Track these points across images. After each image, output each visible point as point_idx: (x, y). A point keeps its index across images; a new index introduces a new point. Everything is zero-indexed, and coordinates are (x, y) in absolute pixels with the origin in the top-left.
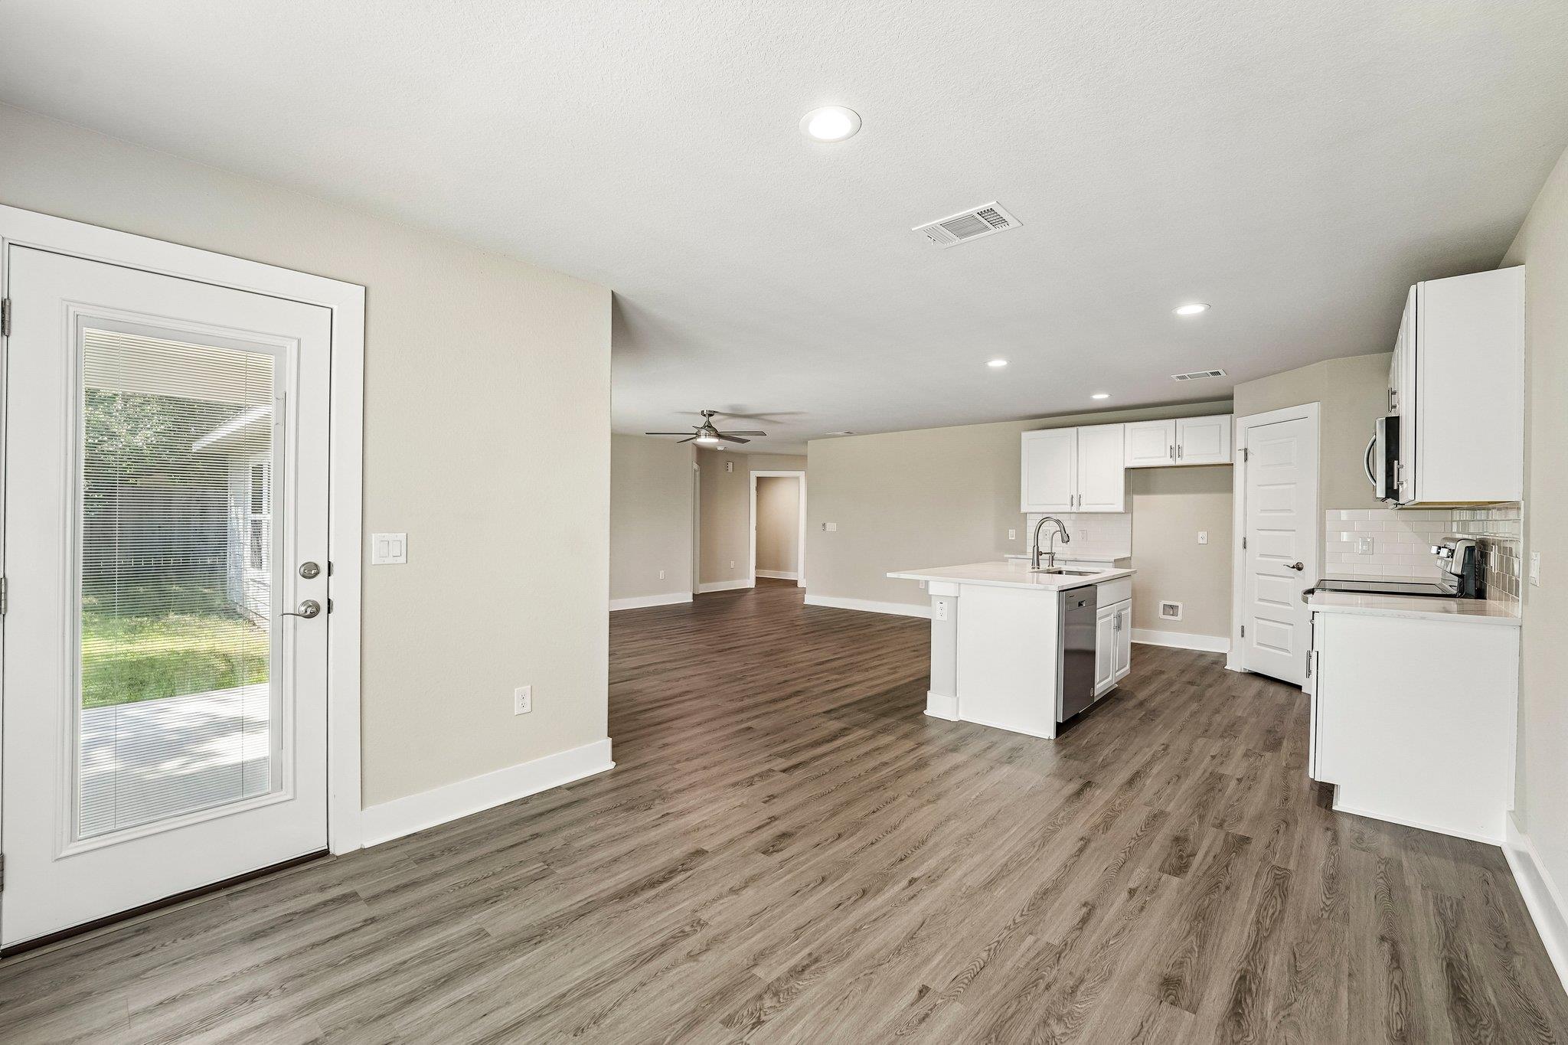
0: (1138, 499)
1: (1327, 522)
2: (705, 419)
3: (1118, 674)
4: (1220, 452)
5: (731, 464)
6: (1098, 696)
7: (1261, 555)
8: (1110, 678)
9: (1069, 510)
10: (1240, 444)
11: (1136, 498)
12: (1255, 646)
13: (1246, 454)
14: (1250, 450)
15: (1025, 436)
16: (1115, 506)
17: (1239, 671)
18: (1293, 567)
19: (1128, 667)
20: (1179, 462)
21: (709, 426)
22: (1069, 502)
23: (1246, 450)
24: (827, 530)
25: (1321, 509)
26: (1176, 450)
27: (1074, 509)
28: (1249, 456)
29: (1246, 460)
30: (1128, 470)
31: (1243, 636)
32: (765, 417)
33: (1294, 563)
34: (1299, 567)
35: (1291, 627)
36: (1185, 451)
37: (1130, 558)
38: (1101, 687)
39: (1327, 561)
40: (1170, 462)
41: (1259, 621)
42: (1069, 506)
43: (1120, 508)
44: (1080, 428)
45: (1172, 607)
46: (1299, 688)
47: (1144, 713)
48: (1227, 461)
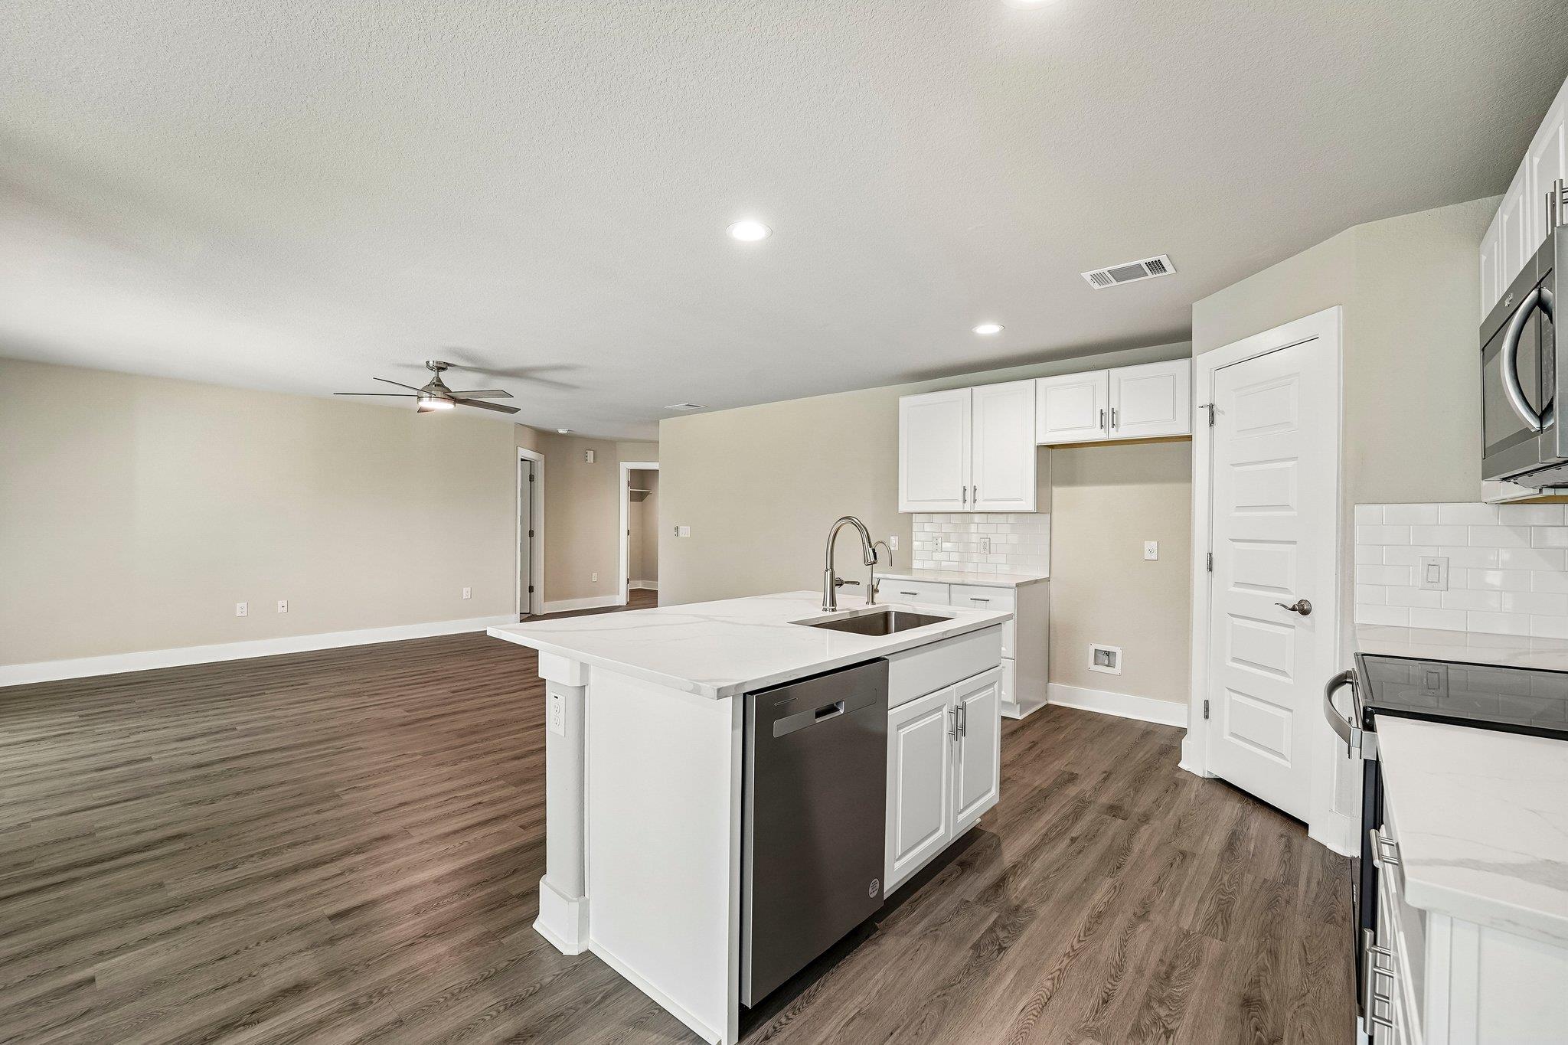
0: (1059, 492)
1: (1357, 528)
2: (433, 374)
3: (961, 817)
4: (1174, 417)
5: (591, 454)
6: (889, 890)
7: (1237, 584)
8: (942, 830)
9: (960, 509)
10: (1202, 398)
11: (1057, 491)
12: (1227, 737)
13: (1212, 415)
14: (1218, 407)
15: (905, 402)
16: (1023, 502)
17: (1201, 775)
18: (1293, 609)
19: (994, 792)
20: (1114, 435)
21: (438, 384)
22: (961, 498)
23: (1211, 406)
24: (680, 535)
25: (1344, 502)
26: (1108, 418)
27: (967, 508)
28: (1216, 416)
29: (1212, 423)
30: (1039, 448)
31: (1207, 717)
32: (538, 375)
33: (1292, 600)
34: (1303, 609)
35: (1289, 713)
36: (1123, 418)
37: (1048, 580)
38: (898, 868)
39: (1357, 600)
40: (1100, 435)
41: (1235, 697)
42: (961, 503)
43: (1029, 505)
44: (975, 389)
45: (1108, 654)
46: (1305, 826)
47: (995, 916)
48: (1184, 431)
